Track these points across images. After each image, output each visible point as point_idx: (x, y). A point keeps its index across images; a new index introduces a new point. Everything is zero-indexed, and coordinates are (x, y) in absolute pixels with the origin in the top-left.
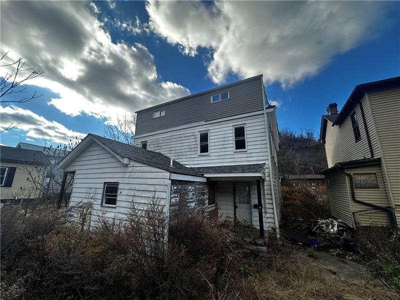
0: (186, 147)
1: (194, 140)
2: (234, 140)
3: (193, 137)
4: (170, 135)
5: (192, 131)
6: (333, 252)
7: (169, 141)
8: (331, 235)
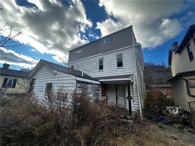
0: (92, 67)
1: (96, 63)
2: (117, 62)
3: (96, 62)
4: (84, 61)
5: (95, 59)
6: (175, 126)
7: (84, 64)
8: (174, 116)
